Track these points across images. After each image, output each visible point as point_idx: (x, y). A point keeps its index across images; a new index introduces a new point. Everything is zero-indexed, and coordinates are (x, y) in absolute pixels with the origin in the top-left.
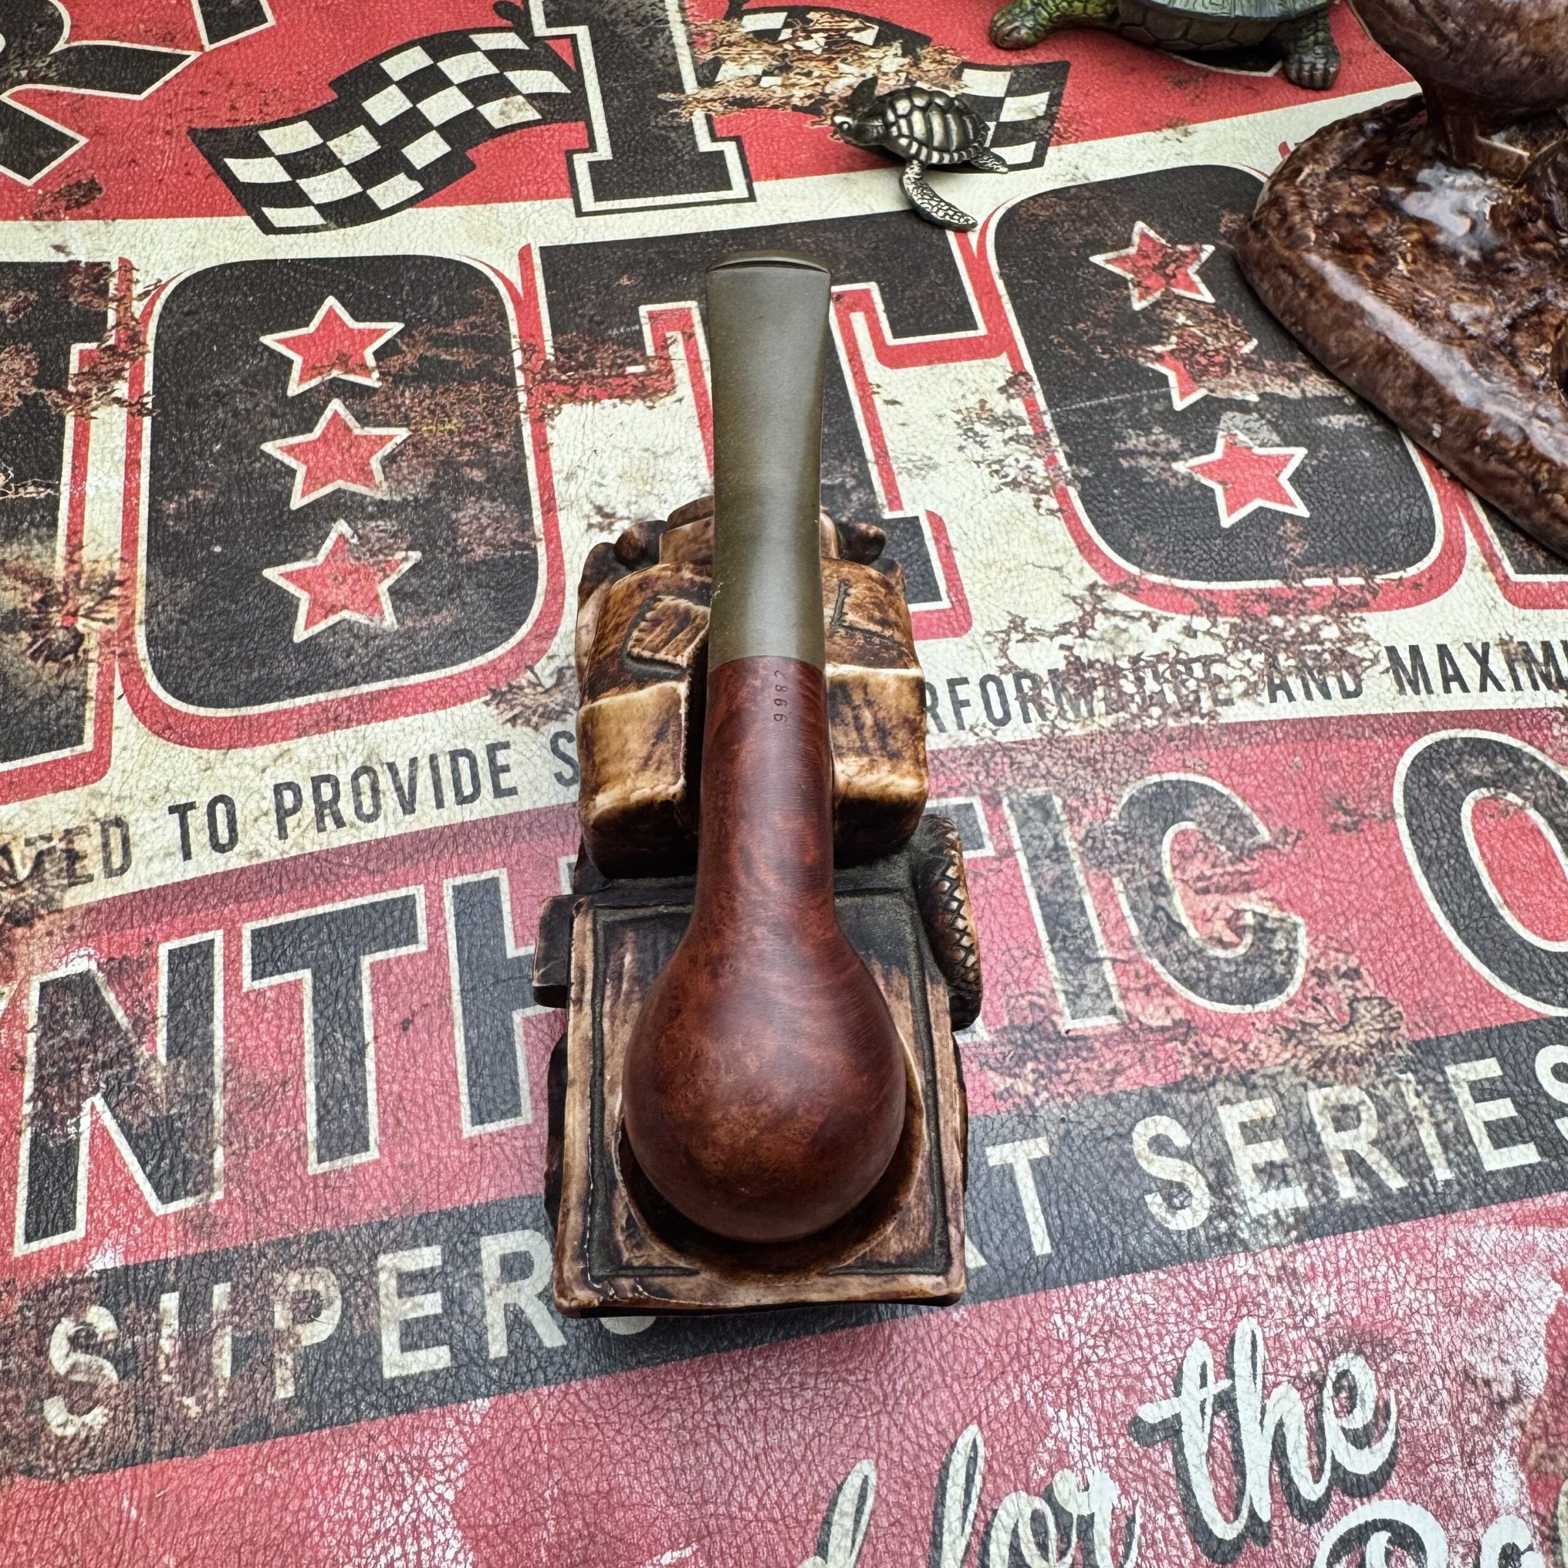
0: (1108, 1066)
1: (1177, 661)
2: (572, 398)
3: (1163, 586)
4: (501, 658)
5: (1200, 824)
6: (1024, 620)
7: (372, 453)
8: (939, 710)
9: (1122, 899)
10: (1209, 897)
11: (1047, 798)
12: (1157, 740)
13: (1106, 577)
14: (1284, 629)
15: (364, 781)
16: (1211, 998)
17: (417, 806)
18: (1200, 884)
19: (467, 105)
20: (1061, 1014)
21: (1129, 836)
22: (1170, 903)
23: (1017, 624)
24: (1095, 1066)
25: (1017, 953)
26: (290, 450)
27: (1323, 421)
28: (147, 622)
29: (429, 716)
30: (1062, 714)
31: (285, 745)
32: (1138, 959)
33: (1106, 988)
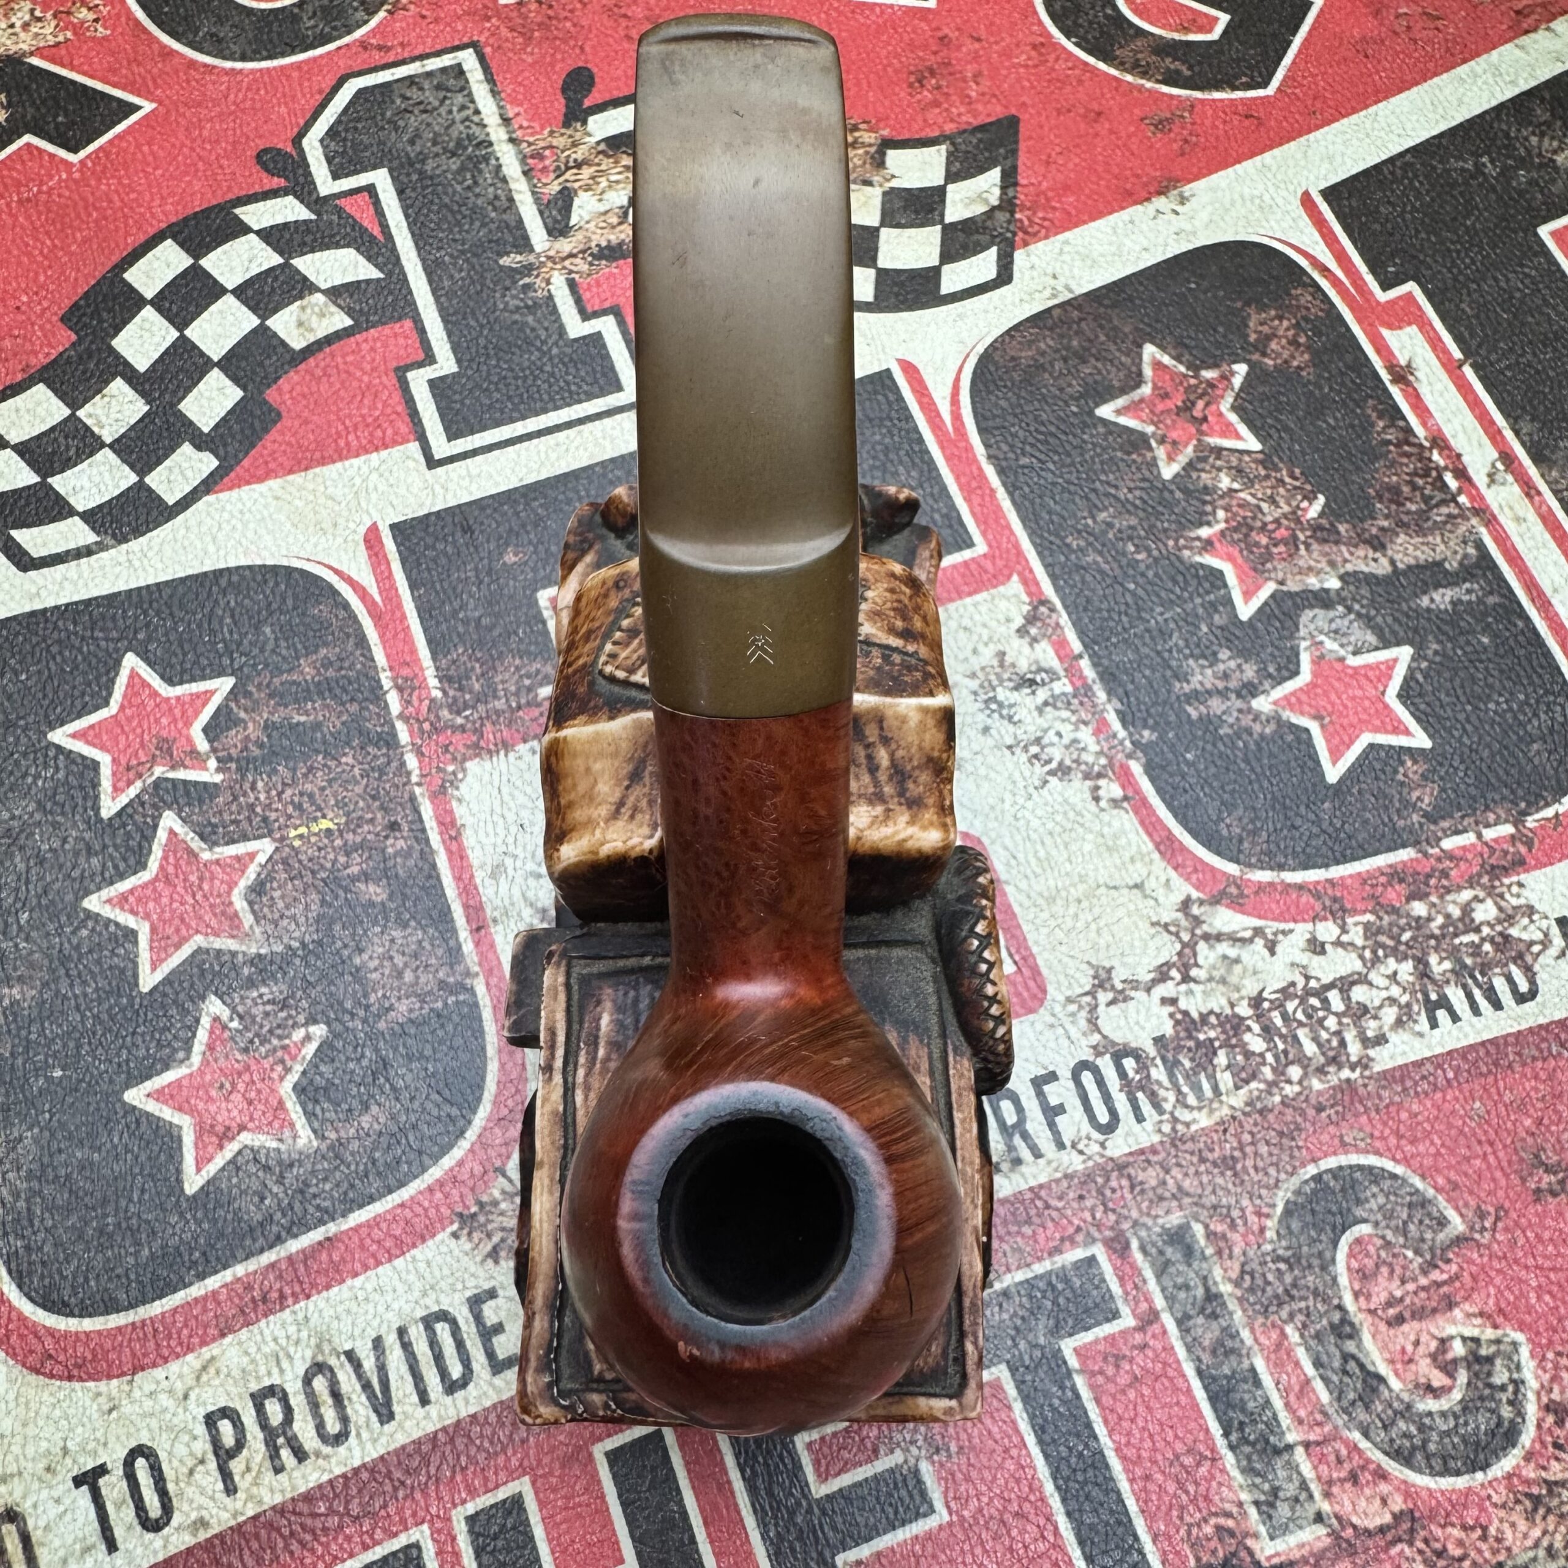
1: (1308, 992)
2: (477, 750)
3: (1271, 885)
4: (461, 1163)
5: (1376, 1224)
6: (1108, 968)
7: (232, 885)
8: (1030, 1126)
9: (1301, 1353)
10: (1406, 1327)
11: (1185, 1227)
12: (1303, 1113)
13: (1200, 886)
14: (1429, 919)
15: (320, 1384)
16: (1432, 1475)
17: (396, 1408)
18: (1391, 1312)
19: (252, 321)
20: (1256, 1536)
21: (1294, 1261)
22: (1359, 1345)
23: (1102, 979)
25: (1188, 1461)
26: (122, 901)
27: (1424, 601)
29: (384, 1270)
30: (1181, 1099)
31: (206, 1352)
32: (1335, 1435)
33: (1304, 1486)
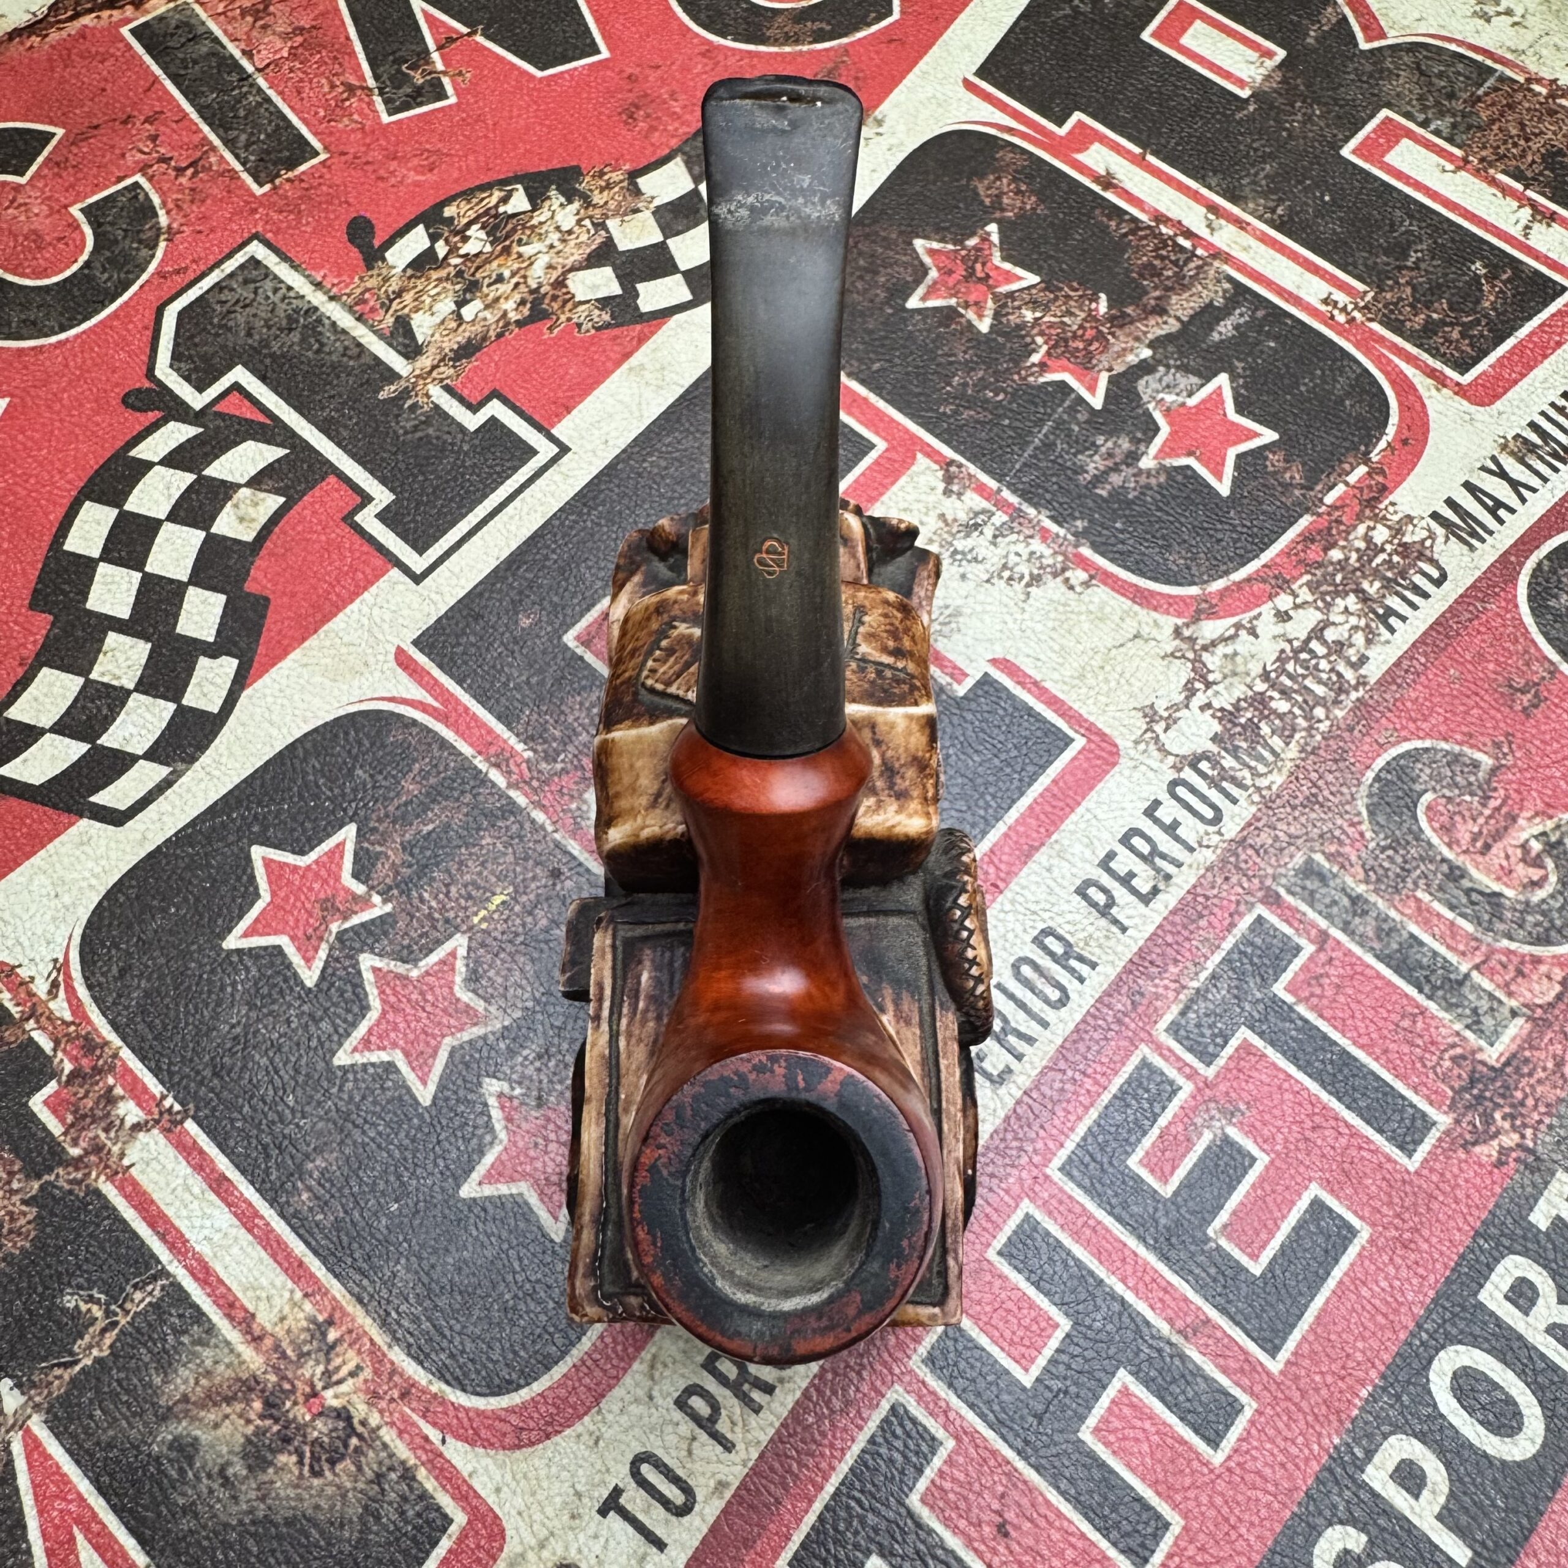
0: (1550, 1065)
1: (1296, 652)
3: (1227, 589)
5: (1434, 790)
6: (1152, 706)
7: (450, 985)
8: (1162, 848)
9: (1438, 907)
10: (1494, 850)
11: (1309, 861)
12: (1342, 739)
13: (1179, 615)
14: (1347, 559)
18: (1479, 845)
19: (197, 536)
20: (1480, 1049)
21: (1395, 845)
22: (1472, 880)
23: (1151, 715)
24: (1541, 1074)
25: (1406, 1024)
26: (365, 1045)
27: (1216, 337)
28: (397, 1340)
30: (1255, 774)
31: (646, 1354)
32: (1492, 951)
33: (1492, 997)
